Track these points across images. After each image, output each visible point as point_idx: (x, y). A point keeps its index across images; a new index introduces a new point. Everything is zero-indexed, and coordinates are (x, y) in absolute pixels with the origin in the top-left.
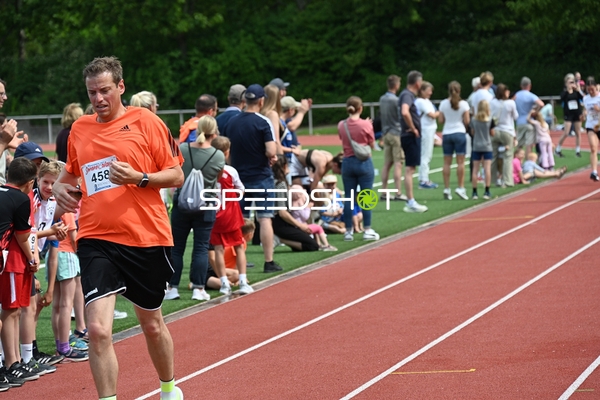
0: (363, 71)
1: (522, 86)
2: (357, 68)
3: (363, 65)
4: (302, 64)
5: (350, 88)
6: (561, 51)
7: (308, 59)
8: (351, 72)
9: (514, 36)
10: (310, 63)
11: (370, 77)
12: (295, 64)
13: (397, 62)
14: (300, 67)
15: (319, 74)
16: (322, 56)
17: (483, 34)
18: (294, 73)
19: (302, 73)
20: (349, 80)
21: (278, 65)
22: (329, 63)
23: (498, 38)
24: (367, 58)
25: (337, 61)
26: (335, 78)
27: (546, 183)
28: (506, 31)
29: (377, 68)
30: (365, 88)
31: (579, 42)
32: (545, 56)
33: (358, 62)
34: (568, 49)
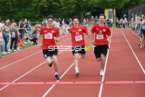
0: (39, 18)
2: (38, 17)
3: (39, 17)
5: (37, 20)
9: (61, 13)
10: (31, 16)
11: (40, 18)
15: (32, 18)
17: (57, 12)
18: (28, 18)
19: (30, 18)
20: (36, 19)
21: (26, 16)
22: (34, 16)
23: (59, 13)
24: (40, 16)
25: (35, 16)
26: (35, 18)
27: (67, 35)
28: (60, 12)
29: (41, 17)
30: (39, 20)
31: (71, 14)
32: (66, 16)
33: (38, 16)
34: (70, 15)
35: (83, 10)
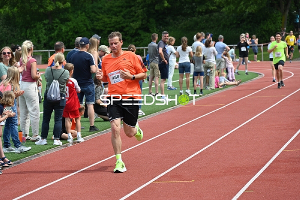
0: (140, 32)
1: (219, 39)
2: (137, 29)
3: (140, 28)
4: (109, 28)
5: (133, 39)
6: (239, 22)
7: (113, 25)
8: (134, 31)
9: (216, 14)
11: (143, 34)
12: (106, 28)
13: (157, 27)
14: (108, 29)
16: (120, 24)
17: (200, 13)
20: (132, 36)
21: (98, 28)
22: (123, 27)
23: (207, 15)
24: (142, 25)
25: (127, 26)
27: (230, 88)
28: (212, 12)
29: (147, 30)
30: (141, 39)
31: (248, 17)
32: (231, 24)
33: (138, 26)
34: (243, 21)
35: (286, 5)
